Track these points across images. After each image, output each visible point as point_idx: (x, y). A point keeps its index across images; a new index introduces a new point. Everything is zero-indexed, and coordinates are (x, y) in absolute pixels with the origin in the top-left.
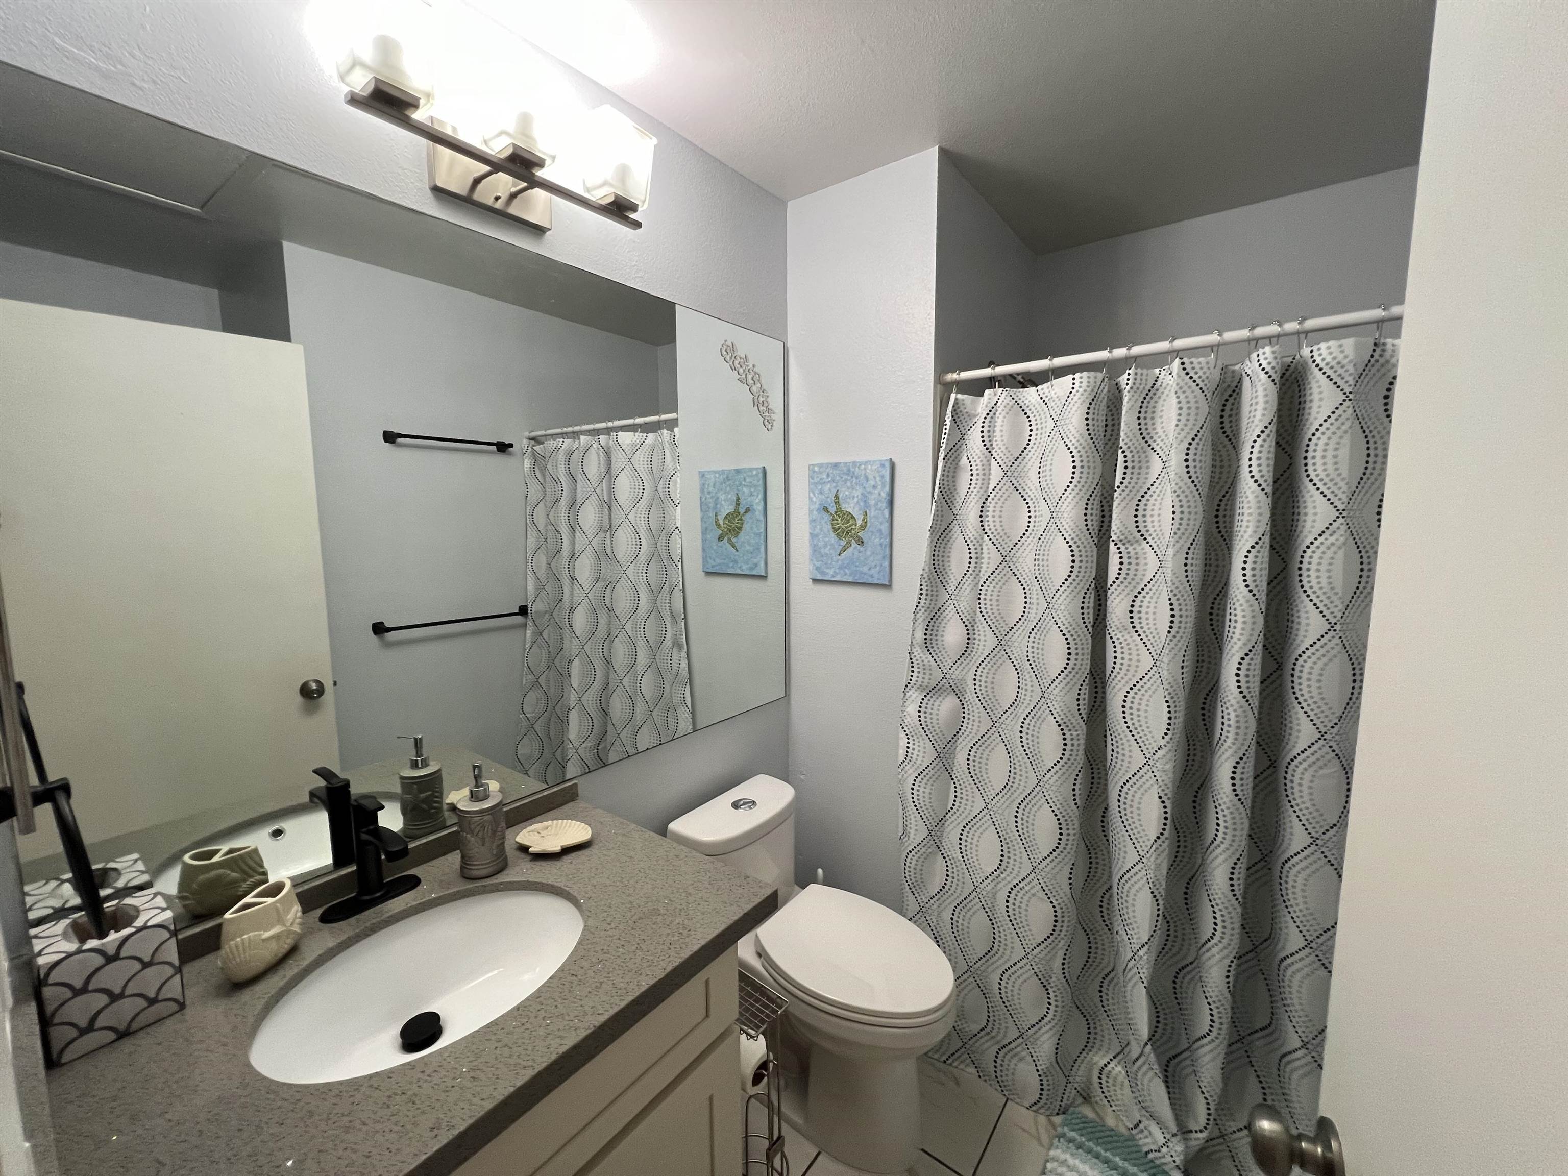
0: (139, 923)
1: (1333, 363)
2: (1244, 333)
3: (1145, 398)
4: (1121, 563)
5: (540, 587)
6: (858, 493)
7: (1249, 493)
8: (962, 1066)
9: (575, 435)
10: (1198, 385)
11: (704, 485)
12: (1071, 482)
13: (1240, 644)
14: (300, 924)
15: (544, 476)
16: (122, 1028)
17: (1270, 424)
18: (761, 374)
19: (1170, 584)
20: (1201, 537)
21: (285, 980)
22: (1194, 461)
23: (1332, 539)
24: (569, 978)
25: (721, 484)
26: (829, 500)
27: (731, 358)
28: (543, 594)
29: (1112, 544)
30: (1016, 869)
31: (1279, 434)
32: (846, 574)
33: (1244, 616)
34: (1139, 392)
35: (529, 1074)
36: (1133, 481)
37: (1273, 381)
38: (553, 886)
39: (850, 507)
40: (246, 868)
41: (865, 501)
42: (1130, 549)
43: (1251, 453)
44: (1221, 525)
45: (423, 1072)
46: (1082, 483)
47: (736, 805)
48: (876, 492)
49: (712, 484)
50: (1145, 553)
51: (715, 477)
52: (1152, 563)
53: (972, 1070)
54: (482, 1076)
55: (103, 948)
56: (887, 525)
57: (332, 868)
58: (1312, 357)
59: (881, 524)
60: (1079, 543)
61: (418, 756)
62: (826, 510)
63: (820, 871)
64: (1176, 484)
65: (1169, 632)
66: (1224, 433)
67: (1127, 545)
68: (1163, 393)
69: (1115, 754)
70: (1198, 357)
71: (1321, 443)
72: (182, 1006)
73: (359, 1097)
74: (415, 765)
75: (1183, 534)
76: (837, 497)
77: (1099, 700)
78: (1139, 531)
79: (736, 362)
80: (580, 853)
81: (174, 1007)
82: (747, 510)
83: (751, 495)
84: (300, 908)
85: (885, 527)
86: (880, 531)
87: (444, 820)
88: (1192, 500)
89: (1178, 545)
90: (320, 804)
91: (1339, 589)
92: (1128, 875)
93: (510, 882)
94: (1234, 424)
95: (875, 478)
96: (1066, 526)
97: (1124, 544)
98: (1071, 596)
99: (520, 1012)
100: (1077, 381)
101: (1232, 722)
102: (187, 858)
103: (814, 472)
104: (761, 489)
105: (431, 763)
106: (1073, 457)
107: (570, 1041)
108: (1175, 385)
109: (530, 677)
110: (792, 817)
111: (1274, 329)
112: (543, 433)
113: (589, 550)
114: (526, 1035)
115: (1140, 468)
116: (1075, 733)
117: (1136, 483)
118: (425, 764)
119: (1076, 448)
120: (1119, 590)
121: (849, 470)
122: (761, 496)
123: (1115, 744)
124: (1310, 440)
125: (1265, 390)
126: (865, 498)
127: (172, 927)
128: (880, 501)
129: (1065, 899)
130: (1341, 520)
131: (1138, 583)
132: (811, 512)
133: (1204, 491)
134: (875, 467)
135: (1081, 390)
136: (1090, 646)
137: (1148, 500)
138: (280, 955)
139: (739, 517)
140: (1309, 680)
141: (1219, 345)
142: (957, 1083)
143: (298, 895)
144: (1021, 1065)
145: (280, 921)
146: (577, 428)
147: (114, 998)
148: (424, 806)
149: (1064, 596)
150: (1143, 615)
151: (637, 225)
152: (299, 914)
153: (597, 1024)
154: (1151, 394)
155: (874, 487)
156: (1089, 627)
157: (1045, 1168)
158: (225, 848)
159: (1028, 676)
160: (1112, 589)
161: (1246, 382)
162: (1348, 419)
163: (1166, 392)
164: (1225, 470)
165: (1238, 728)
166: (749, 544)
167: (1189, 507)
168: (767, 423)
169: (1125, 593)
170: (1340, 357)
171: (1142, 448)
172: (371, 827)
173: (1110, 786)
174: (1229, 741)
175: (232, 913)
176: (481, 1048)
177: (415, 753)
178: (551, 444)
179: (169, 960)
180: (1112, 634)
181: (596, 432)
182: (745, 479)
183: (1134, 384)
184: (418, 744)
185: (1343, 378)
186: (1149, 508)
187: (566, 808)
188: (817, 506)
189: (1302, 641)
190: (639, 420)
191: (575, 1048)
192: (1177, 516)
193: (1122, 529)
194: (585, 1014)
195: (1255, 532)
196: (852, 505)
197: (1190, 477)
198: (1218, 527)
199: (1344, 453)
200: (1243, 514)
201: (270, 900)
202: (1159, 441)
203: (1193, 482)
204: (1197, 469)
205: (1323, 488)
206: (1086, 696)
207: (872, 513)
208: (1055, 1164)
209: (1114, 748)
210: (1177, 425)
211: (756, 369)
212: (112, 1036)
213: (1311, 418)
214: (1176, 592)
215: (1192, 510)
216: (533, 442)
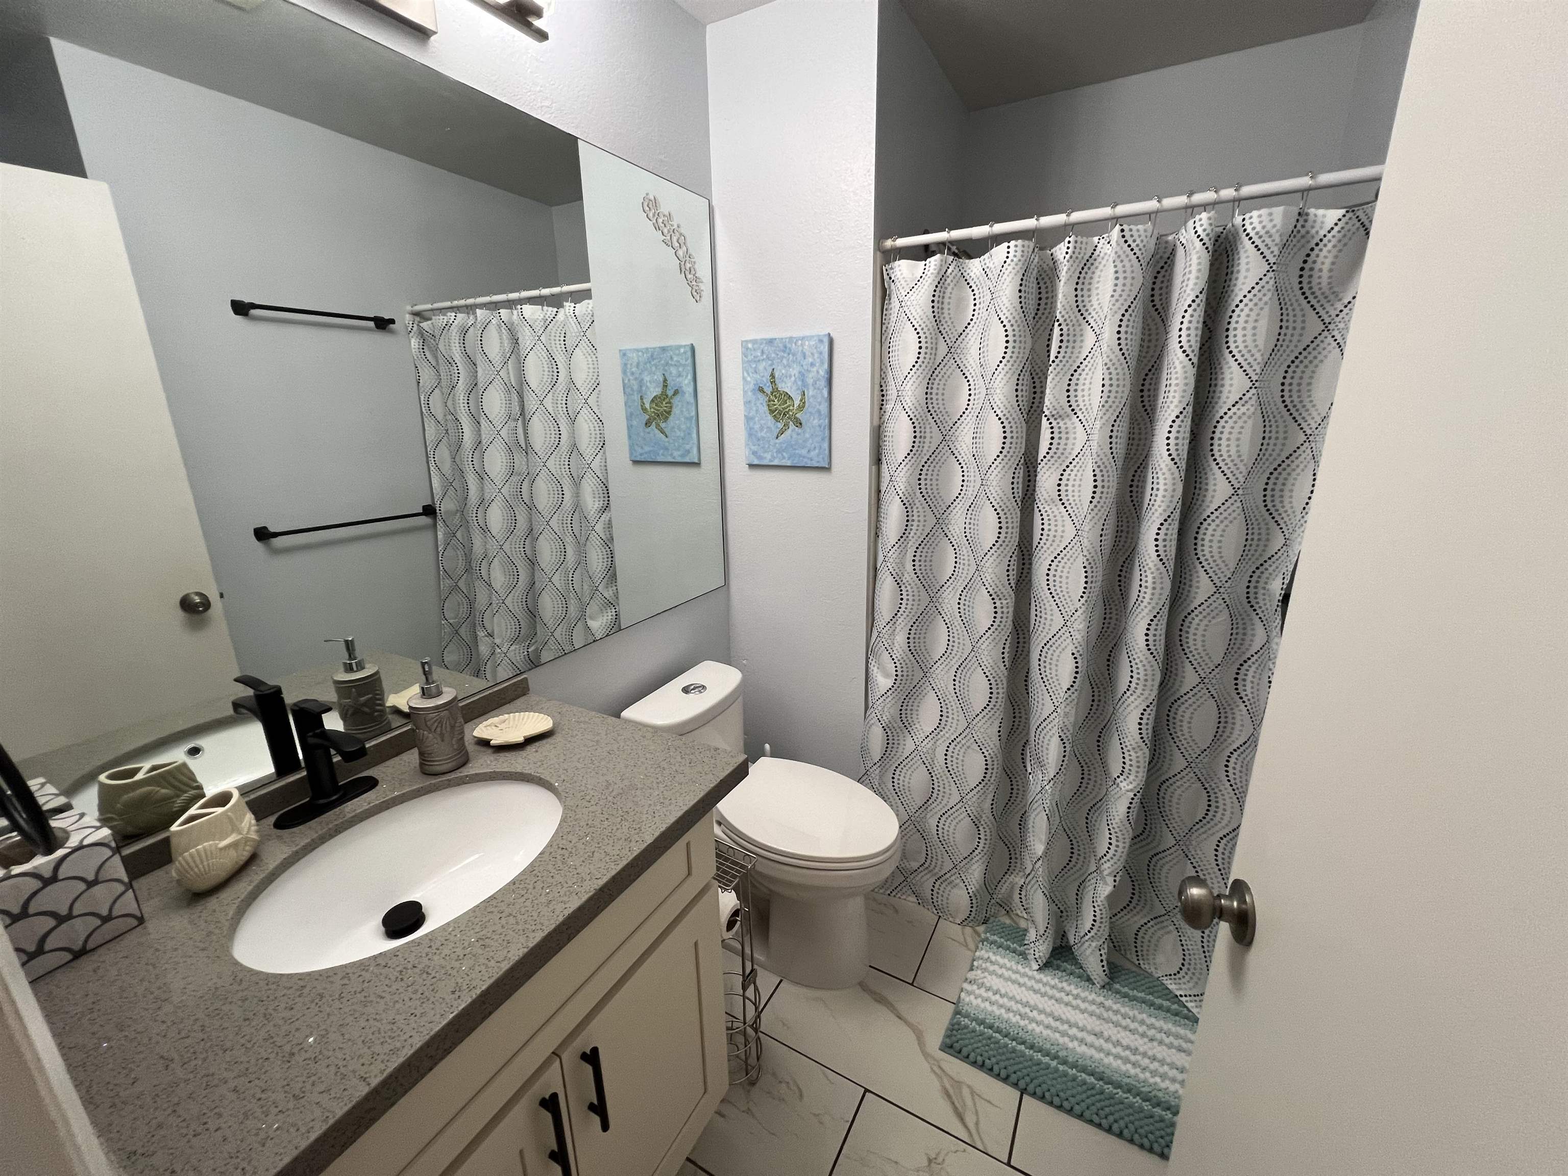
0: (73, 842)
1: (1262, 233)
2: (1181, 200)
3: (1083, 269)
4: (1052, 438)
5: (448, 485)
6: (794, 371)
7: (1177, 363)
8: (904, 897)
9: (470, 309)
10: (1135, 254)
11: (626, 365)
12: (1004, 358)
13: (1160, 510)
14: (257, 831)
15: (436, 358)
16: (77, 946)
17: (1201, 293)
18: (686, 235)
19: (1095, 456)
20: (1126, 411)
21: (254, 884)
22: (1126, 332)
23: (1243, 409)
24: (560, 851)
25: (645, 364)
26: (764, 379)
27: (654, 215)
28: (451, 492)
29: (1044, 419)
30: (954, 725)
31: (1208, 303)
32: (784, 458)
33: (1165, 484)
34: (1077, 261)
35: (539, 936)
36: (1067, 355)
37: (1207, 248)
38: (521, 774)
39: (786, 386)
40: (177, 783)
41: (803, 381)
42: (1061, 424)
43: (1182, 323)
44: (1146, 399)
45: (430, 947)
46: (1014, 358)
47: (686, 690)
48: (815, 369)
49: (635, 364)
50: (1075, 428)
51: (638, 356)
52: (1081, 436)
53: (913, 899)
54: (492, 943)
55: (35, 871)
56: (826, 404)
57: (275, 777)
58: (1244, 225)
59: (820, 404)
60: (1010, 419)
61: (350, 658)
62: (761, 390)
63: (767, 746)
64: (1108, 357)
65: (1091, 502)
66: (1154, 306)
67: (1058, 420)
68: (1100, 263)
69: (1038, 619)
70: (1137, 225)
71: (1243, 314)
72: (141, 920)
73: (367, 976)
74: (349, 669)
75: (1111, 407)
76: (772, 376)
77: (1025, 572)
78: (1070, 406)
79: (660, 221)
80: (544, 741)
81: (135, 922)
82: (676, 393)
83: (680, 375)
84: (253, 816)
85: (824, 408)
86: (819, 412)
87: (389, 723)
88: (1121, 373)
89: (1105, 418)
90: (250, 714)
91: (1244, 457)
92: (1044, 724)
93: (476, 774)
94: (1164, 297)
95: (812, 354)
96: (998, 403)
97: (1055, 419)
98: (1003, 472)
99: (517, 885)
100: (1012, 250)
101: (1149, 584)
102: (103, 778)
103: (747, 349)
104: (690, 368)
105: (367, 666)
106: (1006, 331)
107: (574, 904)
108: (1113, 255)
109: (448, 582)
110: (741, 698)
111: (1209, 196)
112: (429, 306)
113: (498, 443)
114: (528, 903)
115: (1075, 342)
116: (1005, 602)
117: (1070, 357)
118: (360, 666)
119: (1009, 321)
120: (1050, 464)
121: (785, 347)
122: (690, 377)
123: (1039, 610)
124: (1233, 311)
125: (1199, 258)
126: (802, 376)
127: (113, 844)
128: (819, 380)
129: (995, 750)
130: (1253, 391)
131: (1067, 457)
132: (745, 392)
133: (1133, 363)
134: (812, 343)
135: (1015, 259)
136: (1019, 520)
137: (1080, 375)
138: (242, 863)
139: (667, 400)
140: (1211, 541)
141: (1157, 212)
142: (896, 911)
143: (249, 804)
144: (955, 891)
145: (235, 829)
146: (470, 301)
147: (61, 919)
148: (366, 710)
149: (996, 472)
150: (1070, 488)
151: (542, 36)
152: (254, 822)
153: (598, 888)
154: (1088, 264)
155: (812, 365)
156: (1018, 500)
157: (972, 965)
158: (147, 765)
159: (965, 551)
160: (1043, 464)
161: (1180, 251)
162: (1269, 290)
163: (1104, 262)
164: (1152, 344)
165: (1154, 588)
166: (680, 429)
167: (1118, 380)
168: (695, 294)
169: (1055, 467)
170: (1269, 226)
171: (1078, 321)
172: (318, 731)
173: (1033, 648)
174: (1146, 601)
175: (180, 825)
176: (484, 920)
177: (347, 656)
178: (440, 320)
179: (115, 876)
180: (1041, 508)
181: (495, 306)
182: (671, 358)
183: (1074, 253)
184: (349, 646)
185: (1269, 248)
186: (1081, 382)
187: (519, 702)
188: (752, 386)
189: (1208, 506)
190: (546, 292)
191: (580, 909)
192: (1106, 389)
193: (1055, 404)
194: (583, 880)
195: (1180, 402)
196: (789, 384)
197: (1121, 350)
198: (1142, 402)
199: (1263, 324)
200: (1170, 385)
201: (220, 810)
202: (1093, 314)
203: (1123, 354)
204: (1128, 341)
205: (1241, 360)
206: (1015, 567)
207: (810, 392)
208: (981, 962)
209: (1038, 613)
210: (1112, 296)
211: (682, 231)
212: (69, 956)
213: (1236, 289)
214: (1100, 463)
215: (1121, 383)
216: (418, 319)
